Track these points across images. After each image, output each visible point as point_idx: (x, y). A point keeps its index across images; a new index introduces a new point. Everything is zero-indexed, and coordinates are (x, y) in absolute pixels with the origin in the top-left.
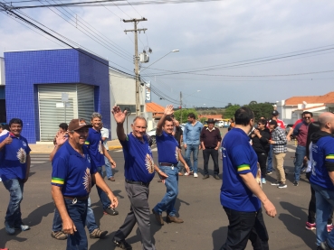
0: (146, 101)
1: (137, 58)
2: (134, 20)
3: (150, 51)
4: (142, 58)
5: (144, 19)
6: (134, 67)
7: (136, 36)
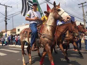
2: (82, 4)
5: (86, 2)
6: (83, 17)
7: (83, 8)
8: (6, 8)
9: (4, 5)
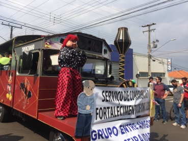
0: (168, 70)
1: (149, 46)
2: (148, 25)
3: (157, 40)
4: (152, 45)
5: (153, 24)
6: (148, 50)
7: (149, 34)
8: (12, 30)
9: (9, 26)
